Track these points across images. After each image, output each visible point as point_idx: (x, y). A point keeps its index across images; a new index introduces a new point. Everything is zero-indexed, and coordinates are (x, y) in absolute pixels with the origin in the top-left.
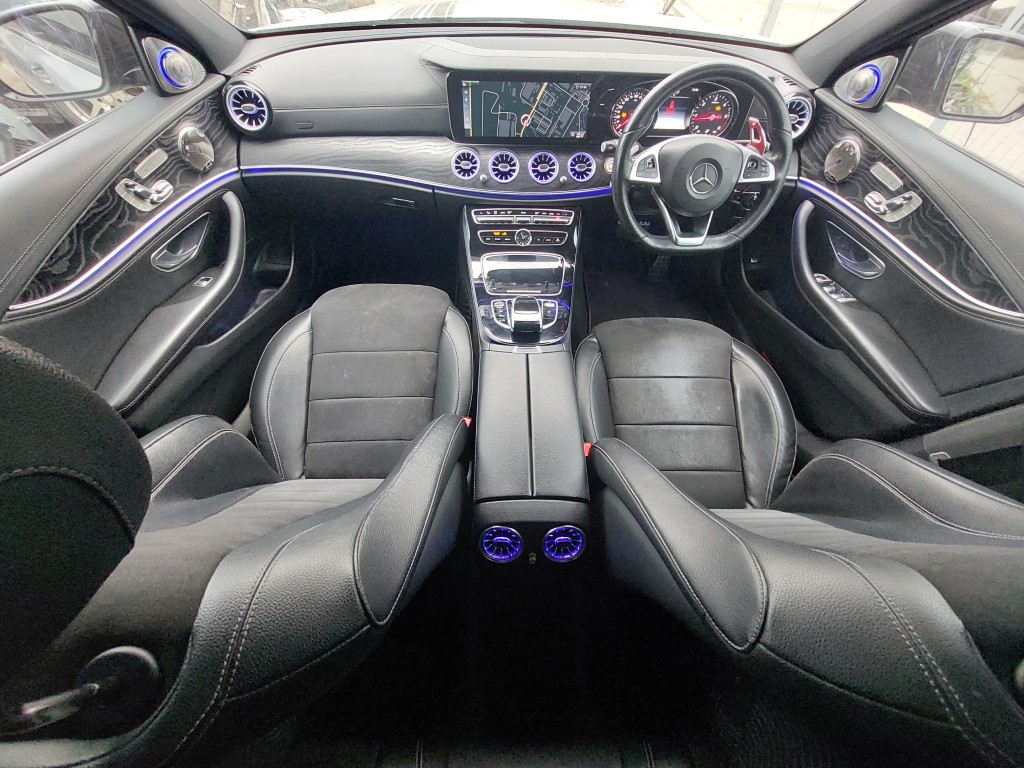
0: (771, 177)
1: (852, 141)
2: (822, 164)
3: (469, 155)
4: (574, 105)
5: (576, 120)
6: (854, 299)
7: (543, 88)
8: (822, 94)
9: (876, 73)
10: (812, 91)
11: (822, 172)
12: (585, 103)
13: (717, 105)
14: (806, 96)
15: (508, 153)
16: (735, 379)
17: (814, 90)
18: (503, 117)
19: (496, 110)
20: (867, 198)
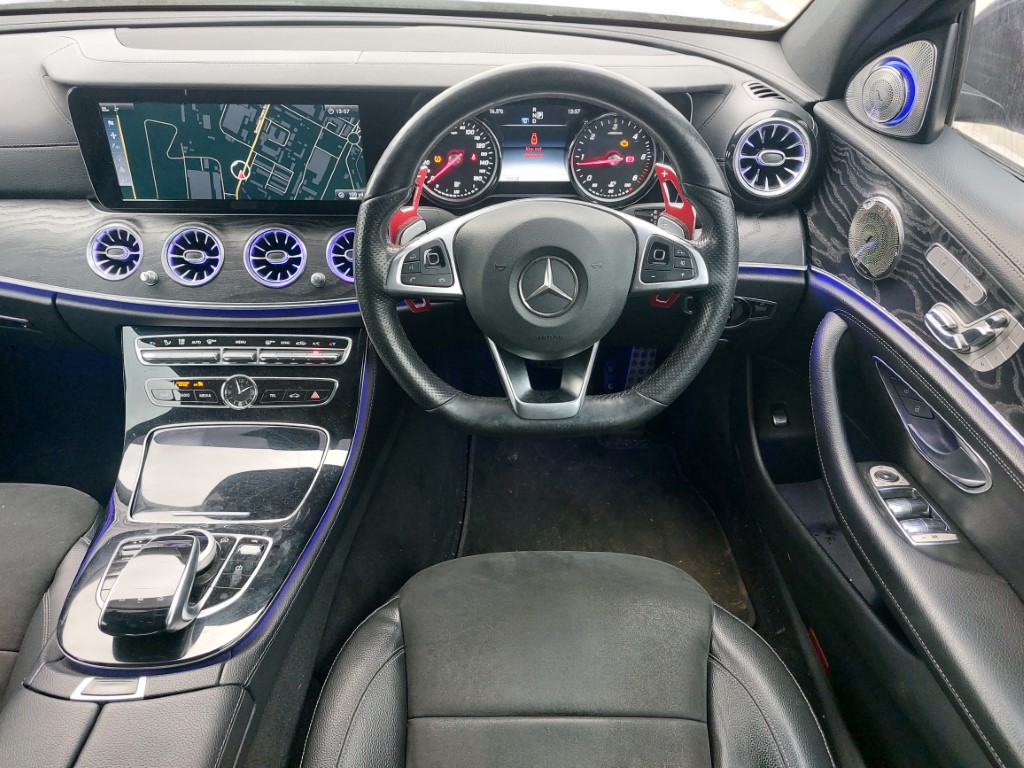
0: (703, 278)
1: (886, 200)
2: (845, 242)
3: (124, 233)
4: (331, 143)
5: (342, 168)
6: (952, 537)
7: (264, 114)
8: (826, 111)
9: (905, 72)
10: (809, 107)
11: (847, 257)
12: (353, 138)
13: (620, 138)
14: (795, 118)
15: (202, 230)
16: (718, 719)
17: (814, 104)
18: (195, 165)
19: (176, 151)
20: (929, 316)
